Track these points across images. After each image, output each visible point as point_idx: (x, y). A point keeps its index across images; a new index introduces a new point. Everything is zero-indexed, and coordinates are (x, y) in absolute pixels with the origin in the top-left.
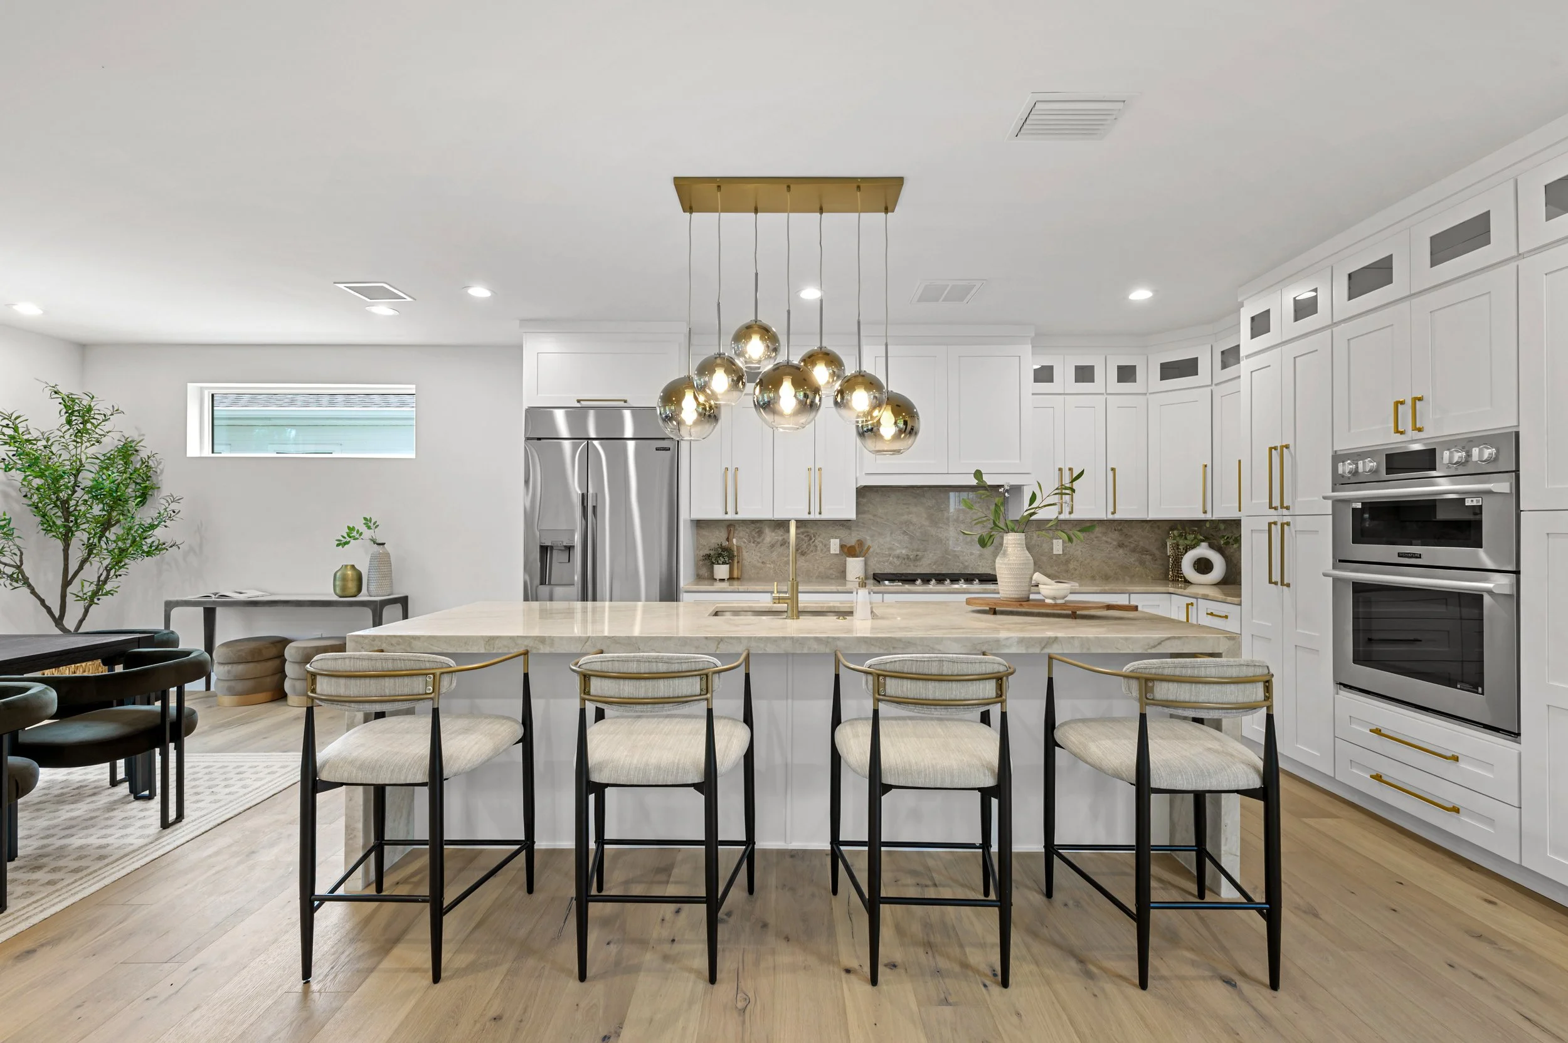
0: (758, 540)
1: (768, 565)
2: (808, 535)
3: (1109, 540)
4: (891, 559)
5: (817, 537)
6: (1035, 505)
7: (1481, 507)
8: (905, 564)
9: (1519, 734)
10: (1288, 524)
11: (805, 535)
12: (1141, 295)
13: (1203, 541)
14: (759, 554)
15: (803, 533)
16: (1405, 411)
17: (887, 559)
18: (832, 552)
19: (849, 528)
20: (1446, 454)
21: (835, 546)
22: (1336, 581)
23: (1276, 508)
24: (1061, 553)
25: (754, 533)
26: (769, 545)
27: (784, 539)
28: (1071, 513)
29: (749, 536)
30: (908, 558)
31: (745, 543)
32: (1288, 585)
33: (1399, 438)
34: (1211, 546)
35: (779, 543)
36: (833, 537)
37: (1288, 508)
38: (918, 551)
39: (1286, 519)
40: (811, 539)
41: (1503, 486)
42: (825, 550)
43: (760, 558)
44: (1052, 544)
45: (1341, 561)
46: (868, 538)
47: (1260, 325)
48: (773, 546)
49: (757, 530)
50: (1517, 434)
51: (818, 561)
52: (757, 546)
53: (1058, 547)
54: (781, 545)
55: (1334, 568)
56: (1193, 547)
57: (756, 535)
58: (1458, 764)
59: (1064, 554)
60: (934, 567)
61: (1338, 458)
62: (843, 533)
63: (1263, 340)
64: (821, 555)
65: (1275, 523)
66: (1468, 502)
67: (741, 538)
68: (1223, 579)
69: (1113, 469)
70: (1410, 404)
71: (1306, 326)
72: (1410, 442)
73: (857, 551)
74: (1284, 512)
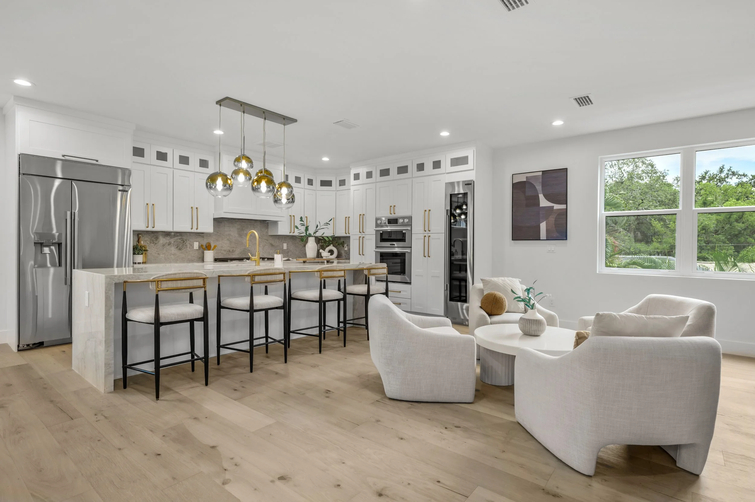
0: (156, 242)
1: (161, 255)
2: (183, 240)
3: (301, 244)
4: (222, 252)
5: (187, 241)
6: (318, 228)
7: (405, 233)
8: (228, 254)
9: (411, 283)
10: (364, 237)
11: (181, 240)
12: (326, 159)
13: (331, 244)
14: (156, 250)
15: (180, 239)
16: (392, 208)
17: (220, 251)
18: (195, 248)
19: (203, 237)
20: (400, 220)
21: (196, 245)
22: (376, 252)
23: (361, 233)
24: (286, 249)
25: (153, 238)
26: (162, 245)
27: (170, 242)
28: (293, 233)
29: (150, 240)
30: (229, 251)
31: (148, 243)
32: (364, 255)
33: (391, 215)
34: (334, 246)
35: (167, 244)
36: (195, 241)
37: (364, 233)
38: (233, 248)
39: (363, 236)
40: (184, 242)
41: (409, 228)
42: (191, 247)
43: (157, 251)
44: (283, 245)
45: (377, 247)
46: (212, 242)
47: (357, 177)
48: (164, 245)
49: (155, 237)
50: (412, 217)
51: (188, 253)
52: (155, 245)
53: (285, 246)
54: (168, 245)
55: (376, 249)
56: (328, 246)
57: (154, 240)
58: (401, 293)
59: (287, 249)
60: (240, 255)
61: (376, 219)
62: (200, 239)
63: (357, 182)
64: (189, 250)
65: (360, 237)
66: (404, 232)
67: (146, 241)
68: (337, 256)
70: (393, 208)
71: (369, 180)
72: (393, 216)
73: (208, 247)
74: (363, 233)
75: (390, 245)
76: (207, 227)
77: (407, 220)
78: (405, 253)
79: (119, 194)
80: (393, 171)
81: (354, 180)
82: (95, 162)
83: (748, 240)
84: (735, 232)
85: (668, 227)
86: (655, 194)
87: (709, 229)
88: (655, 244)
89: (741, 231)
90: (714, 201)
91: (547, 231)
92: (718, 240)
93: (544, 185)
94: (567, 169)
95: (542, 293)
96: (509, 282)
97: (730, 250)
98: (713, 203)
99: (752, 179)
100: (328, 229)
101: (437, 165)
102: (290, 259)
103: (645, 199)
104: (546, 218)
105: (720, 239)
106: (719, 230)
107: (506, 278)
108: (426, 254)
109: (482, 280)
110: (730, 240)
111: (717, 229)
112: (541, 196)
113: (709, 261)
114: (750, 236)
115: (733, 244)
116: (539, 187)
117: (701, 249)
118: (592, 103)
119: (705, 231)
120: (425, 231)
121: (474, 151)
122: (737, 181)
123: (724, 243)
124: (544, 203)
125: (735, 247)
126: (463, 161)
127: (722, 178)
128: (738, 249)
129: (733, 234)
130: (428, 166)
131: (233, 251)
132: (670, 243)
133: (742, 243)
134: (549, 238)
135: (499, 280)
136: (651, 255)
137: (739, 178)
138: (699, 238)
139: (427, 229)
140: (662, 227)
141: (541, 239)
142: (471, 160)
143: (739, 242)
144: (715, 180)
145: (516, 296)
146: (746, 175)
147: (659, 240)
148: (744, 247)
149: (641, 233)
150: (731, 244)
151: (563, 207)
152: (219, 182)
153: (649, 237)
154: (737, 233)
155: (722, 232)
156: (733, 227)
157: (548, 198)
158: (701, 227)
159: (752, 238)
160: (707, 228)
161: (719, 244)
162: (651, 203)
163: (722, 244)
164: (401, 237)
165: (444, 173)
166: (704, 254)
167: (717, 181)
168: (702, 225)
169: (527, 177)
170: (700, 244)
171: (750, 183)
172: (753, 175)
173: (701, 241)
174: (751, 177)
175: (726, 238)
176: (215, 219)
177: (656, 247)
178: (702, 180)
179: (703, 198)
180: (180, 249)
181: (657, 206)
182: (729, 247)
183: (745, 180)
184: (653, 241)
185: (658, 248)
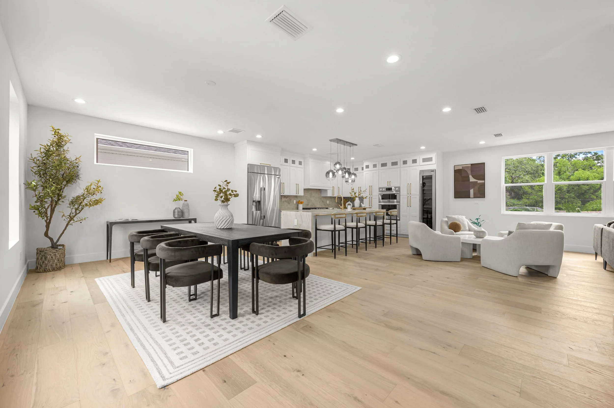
1: (282, 206)
5: (292, 200)
9: (400, 220)
11: (290, 199)
19: (297, 198)
20: (393, 188)
21: (295, 202)
22: (379, 204)
33: (388, 186)
34: (351, 202)
39: (372, 196)
41: (399, 193)
42: (293, 203)
45: (380, 202)
48: (284, 202)
50: (400, 187)
61: (380, 188)
63: (367, 169)
66: (395, 194)
69: (339, 187)
70: (389, 182)
71: (375, 169)
72: (389, 187)
73: (301, 203)
74: (371, 195)
75: (388, 201)
76: (301, 193)
77: (398, 189)
78: (396, 205)
79: (277, 179)
80: (389, 164)
81: (366, 168)
82: (269, 166)
83: (591, 197)
84: (582, 191)
85: (533, 189)
86: (523, 167)
87: (563, 189)
88: (525, 200)
89: (586, 191)
90: (566, 170)
91: (474, 193)
92: (570, 197)
93: (472, 171)
94: (484, 163)
95: (484, 220)
96: (460, 217)
97: (578, 204)
98: (565, 173)
99: (594, 155)
100: (365, 193)
101: (414, 161)
102: (334, 208)
103: (517, 171)
104: (473, 187)
105: (571, 196)
106: (570, 190)
107: (459, 216)
108: (409, 205)
109: (447, 217)
110: (578, 197)
111: (569, 189)
112: (470, 176)
113: (563, 210)
114: (592, 194)
115: (580, 200)
116: (469, 172)
117: (557, 203)
118: (502, 136)
119: (561, 191)
120: (408, 194)
121: (435, 155)
122: (584, 156)
123: (574, 198)
124: (472, 179)
125: (581, 201)
126: (430, 159)
127: (572, 155)
128: (584, 203)
129: (581, 193)
130: (410, 162)
131: (308, 205)
132: (535, 199)
133: (587, 199)
134: (475, 197)
135: (456, 217)
136: (527, 206)
137: (585, 154)
138: (556, 196)
139: (409, 192)
140: (529, 189)
141: (471, 197)
142: (434, 159)
143: (585, 198)
144: (567, 156)
145: (472, 222)
146: (590, 152)
147: (527, 197)
148: (589, 201)
149: (514, 192)
150: (578, 200)
151: (483, 181)
152: (331, 174)
153: (520, 195)
154: (583, 192)
155: (573, 192)
156: (580, 188)
157: (474, 177)
158: (557, 188)
159: (594, 195)
160: (562, 189)
161: (571, 199)
162: (521, 173)
163: (573, 200)
164: (394, 197)
165: (419, 166)
166: (560, 206)
167: (568, 157)
168: (558, 187)
169: (462, 167)
170: (557, 200)
171: (593, 158)
172: (595, 152)
173: (557, 197)
174: (593, 154)
175: (575, 196)
176: (304, 189)
177: (525, 202)
178: (557, 157)
179: (559, 169)
180: (289, 204)
181: (525, 175)
182: (577, 201)
183: (589, 155)
184: (523, 198)
185: (526, 203)
